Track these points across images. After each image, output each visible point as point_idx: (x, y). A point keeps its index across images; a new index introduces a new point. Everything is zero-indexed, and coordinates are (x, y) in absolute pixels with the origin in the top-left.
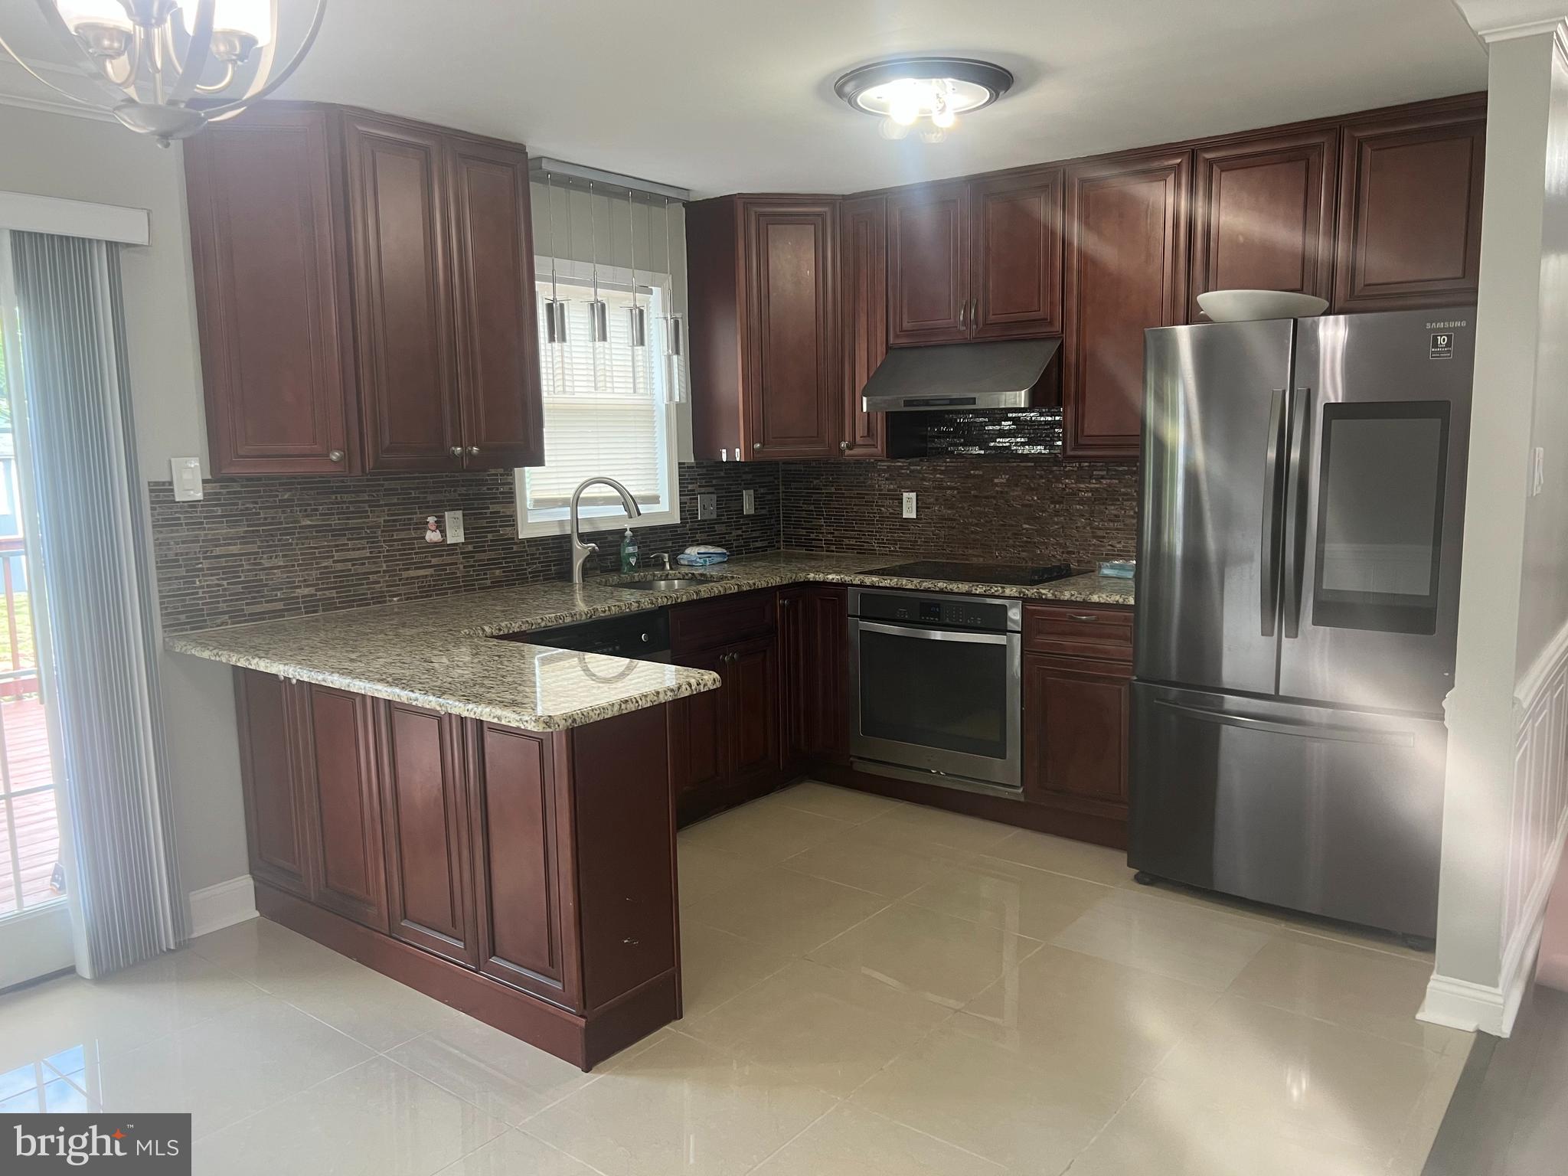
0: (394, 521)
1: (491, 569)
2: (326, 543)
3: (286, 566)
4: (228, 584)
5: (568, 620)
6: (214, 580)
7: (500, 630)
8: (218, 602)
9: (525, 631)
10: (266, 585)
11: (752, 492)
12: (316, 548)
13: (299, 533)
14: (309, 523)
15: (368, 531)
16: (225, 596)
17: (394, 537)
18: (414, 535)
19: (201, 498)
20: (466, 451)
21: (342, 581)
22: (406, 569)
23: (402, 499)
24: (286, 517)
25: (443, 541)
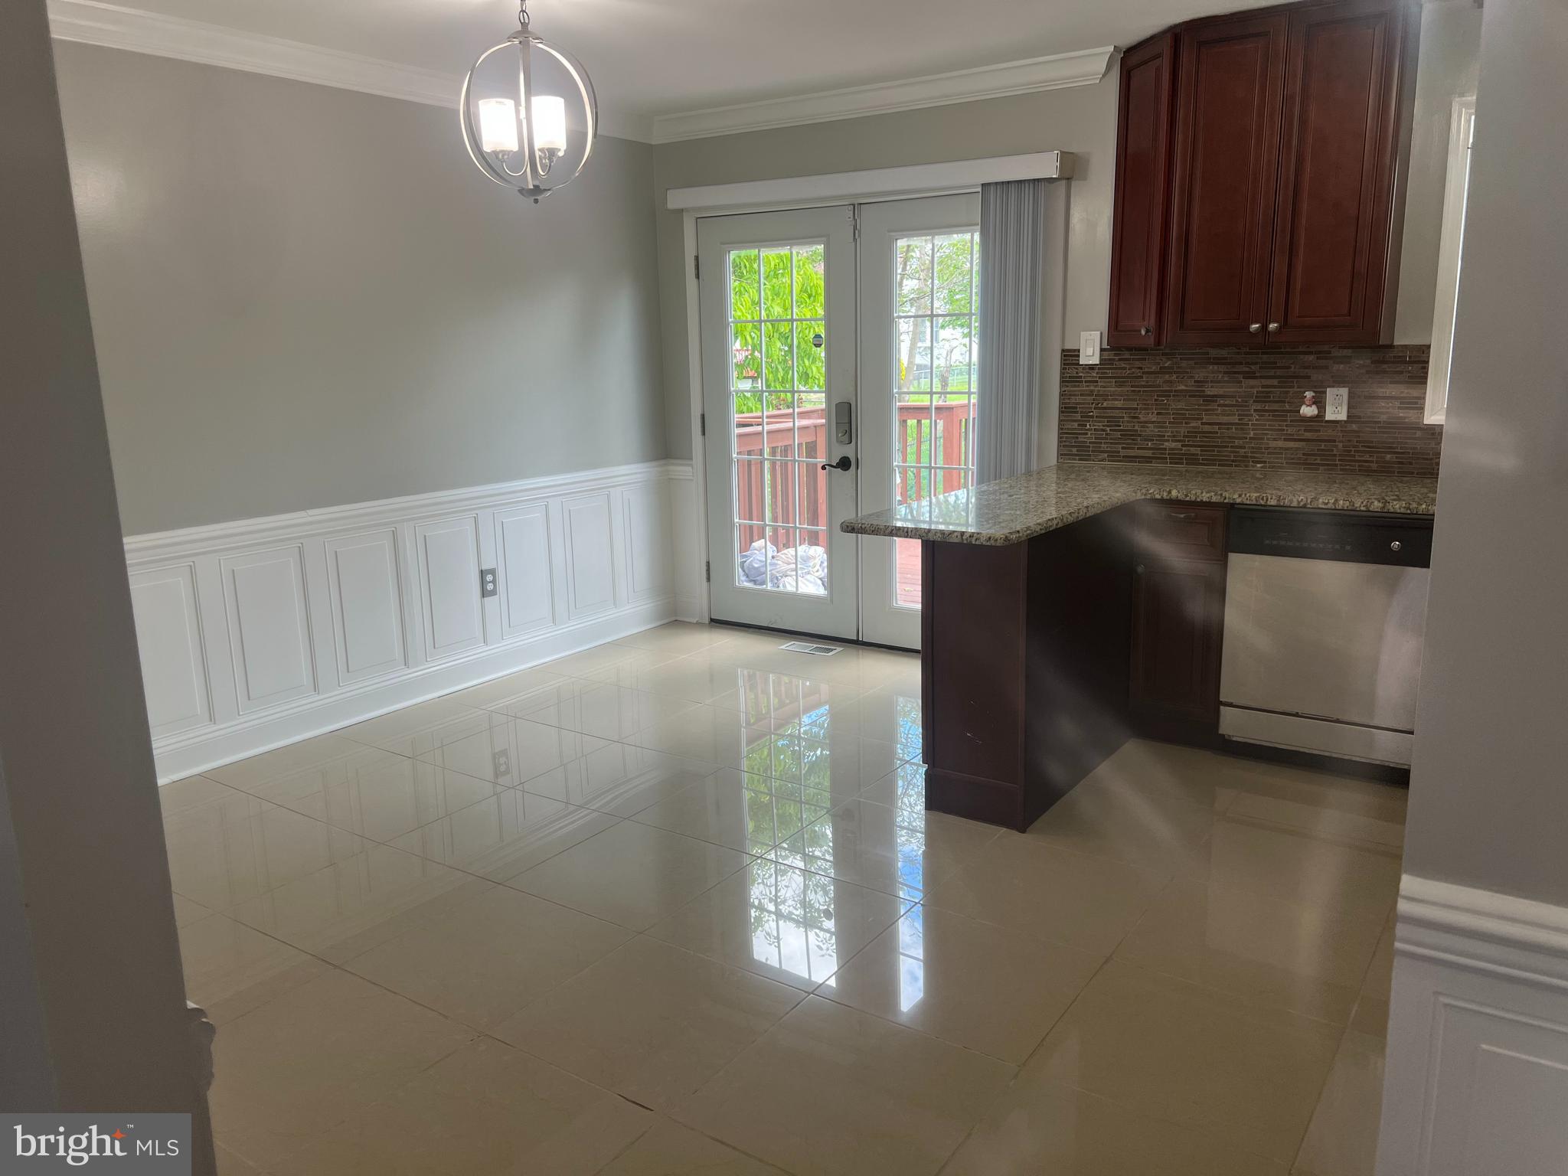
0: (1269, 392)
1: (1379, 452)
2: (1197, 407)
3: (1159, 422)
4: (1111, 430)
5: (1273, 502)
6: (1100, 426)
7: (1186, 496)
8: (1101, 443)
9: (1230, 504)
10: (1140, 436)
12: (1187, 410)
13: (1174, 396)
14: (1183, 388)
15: (1240, 400)
16: (1107, 439)
17: (1266, 408)
18: (1287, 407)
19: (1098, 362)
20: (1264, 327)
21: (1207, 442)
22: (1275, 439)
23: (1279, 372)
24: (1165, 382)
25: (1320, 417)
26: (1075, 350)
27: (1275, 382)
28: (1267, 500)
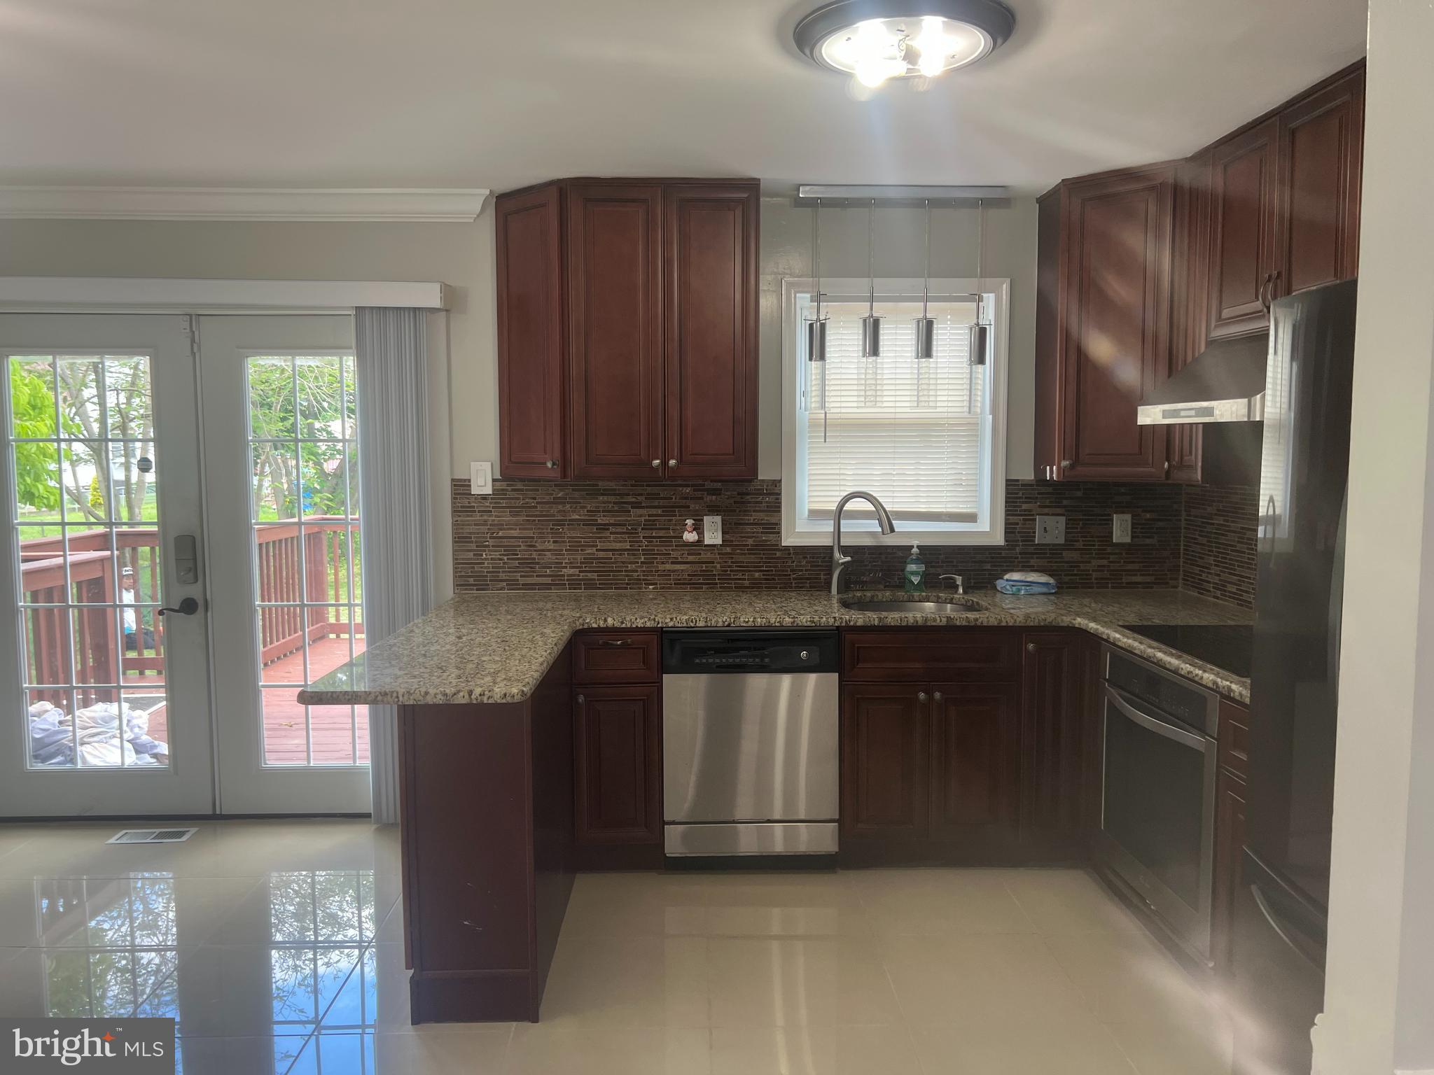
0: (654, 520)
1: (750, 571)
2: (591, 535)
3: (556, 550)
4: (508, 559)
6: (496, 555)
7: (622, 623)
8: (499, 572)
9: (662, 628)
10: (538, 563)
11: (1128, 517)
12: (582, 538)
13: (568, 525)
14: (578, 517)
15: (630, 528)
16: (504, 568)
17: (654, 534)
18: (672, 534)
19: (491, 493)
20: (664, 463)
21: (604, 567)
22: (663, 563)
23: (662, 502)
24: (559, 512)
25: (700, 542)
26: (465, 480)
27: (660, 511)
28: (696, 621)
